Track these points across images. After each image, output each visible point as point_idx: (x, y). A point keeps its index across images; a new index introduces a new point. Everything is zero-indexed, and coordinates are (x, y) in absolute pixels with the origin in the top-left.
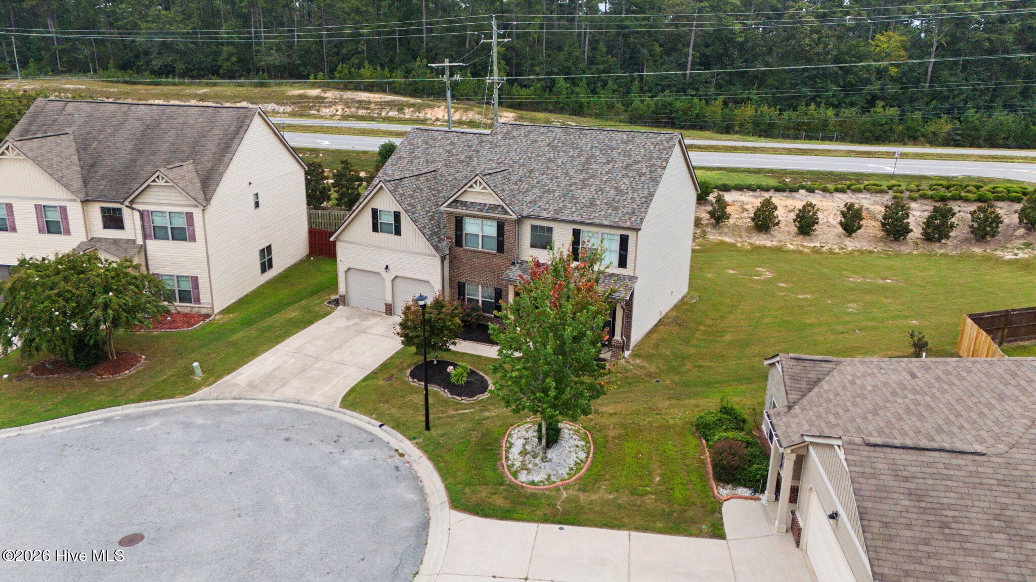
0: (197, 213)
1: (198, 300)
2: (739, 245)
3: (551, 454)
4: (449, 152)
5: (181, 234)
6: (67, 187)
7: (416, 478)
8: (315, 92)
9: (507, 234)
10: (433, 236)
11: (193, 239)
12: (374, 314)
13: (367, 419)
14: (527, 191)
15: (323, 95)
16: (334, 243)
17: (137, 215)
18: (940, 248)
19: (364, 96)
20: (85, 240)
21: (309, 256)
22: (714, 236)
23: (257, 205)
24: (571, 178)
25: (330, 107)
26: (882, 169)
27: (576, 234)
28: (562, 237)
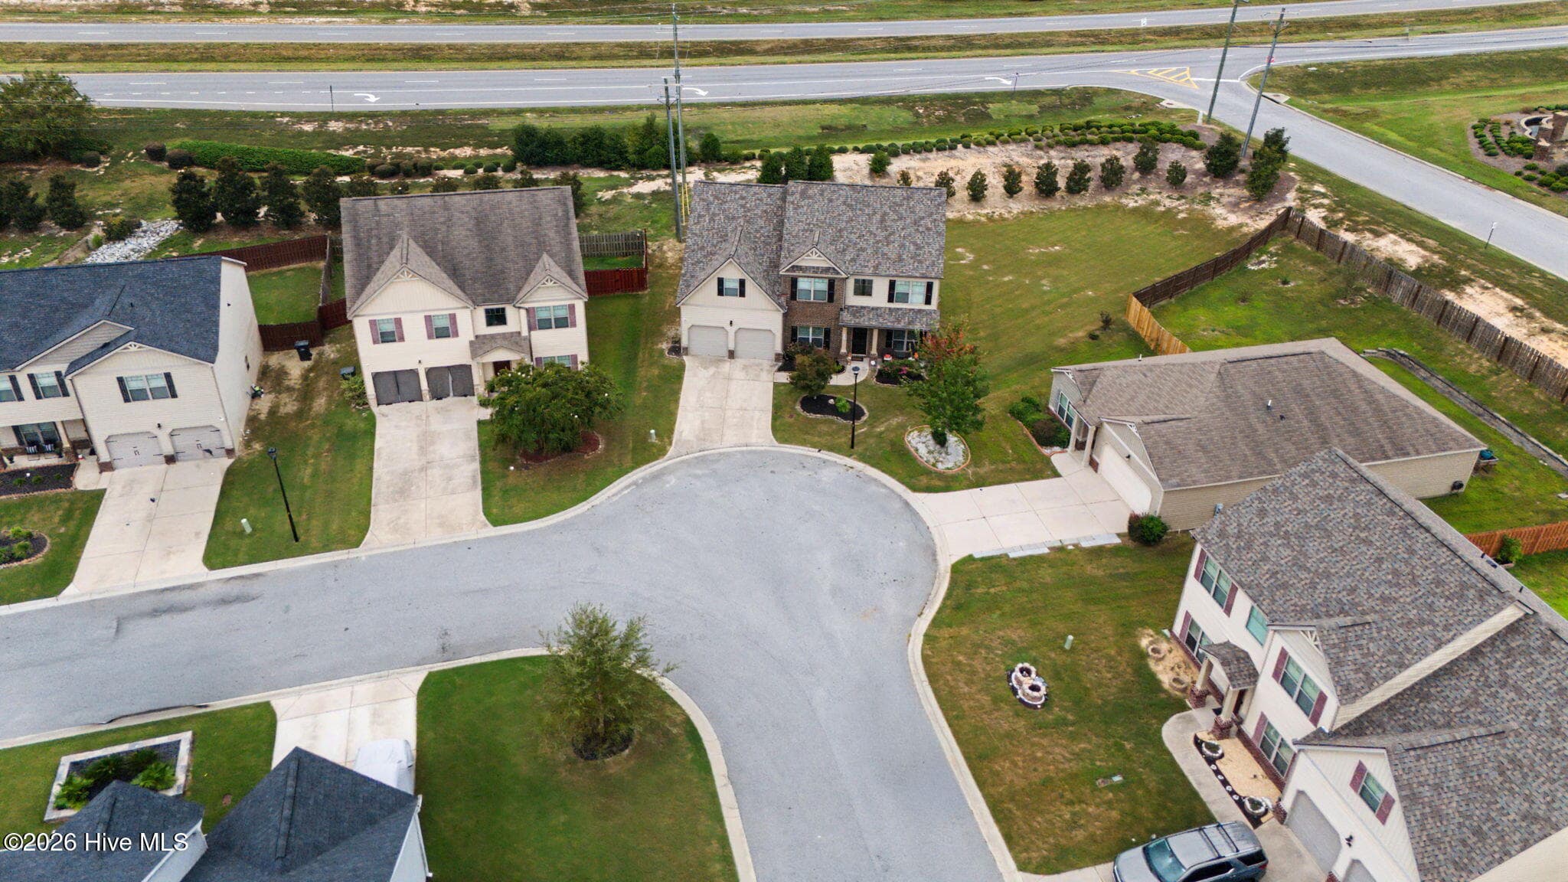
0: (579, 304)
3: (949, 448)
4: (743, 206)
5: (564, 323)
6: (459, 297)
7: (875, 480)
9: (835, 288)
10: (774, 295)
11: (574, 325)
13: (806, 448)
14: (844, 250)
17: (523, 312)
18: (1078, 201)
20: (470, 340)
24: (876, 235)
26: (998, 83)
27: (892, 285)
28: (880, 287)
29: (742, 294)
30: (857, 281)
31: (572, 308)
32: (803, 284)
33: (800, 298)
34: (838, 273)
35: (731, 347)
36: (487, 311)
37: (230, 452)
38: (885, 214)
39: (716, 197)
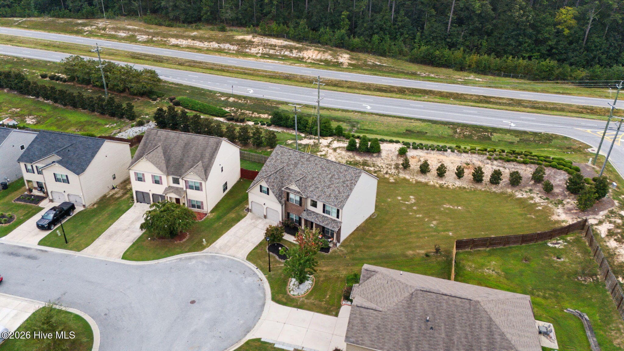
0: (203, 183)
1: (203, 209)
2: (411, 180)
3: (301, 286)
4: (289, 159)
5: (197, 189)
6: (162, 171)
7: (264, 289)
8: (248, 37)
9: (303, 201)
10: (279, 197)
11: (202, 190)
12: (260, 218)
13: (253, 265)
14: (311, 186)
15: (253, 40)
16: (248, 193)
17: (184, 181)
18: (495, 188)
19: (273, 41)
20: (167, 187)
21: (241, 178)
22: (402, 175)
23: (222, 171)
24: (326, 183)
25: (256, 47)
26: (507, 124)
27: (324, 206)
28: (320, 205)
29: (268, 194)
30: (311, 201)
31: (201, 184)
32: (292, 196)
33: (290, 201)
34: (302, 195)
35: (265, 214)
36: (173, 178)
37: (84, 206)
38: (334, 175)
39: (282, 153)
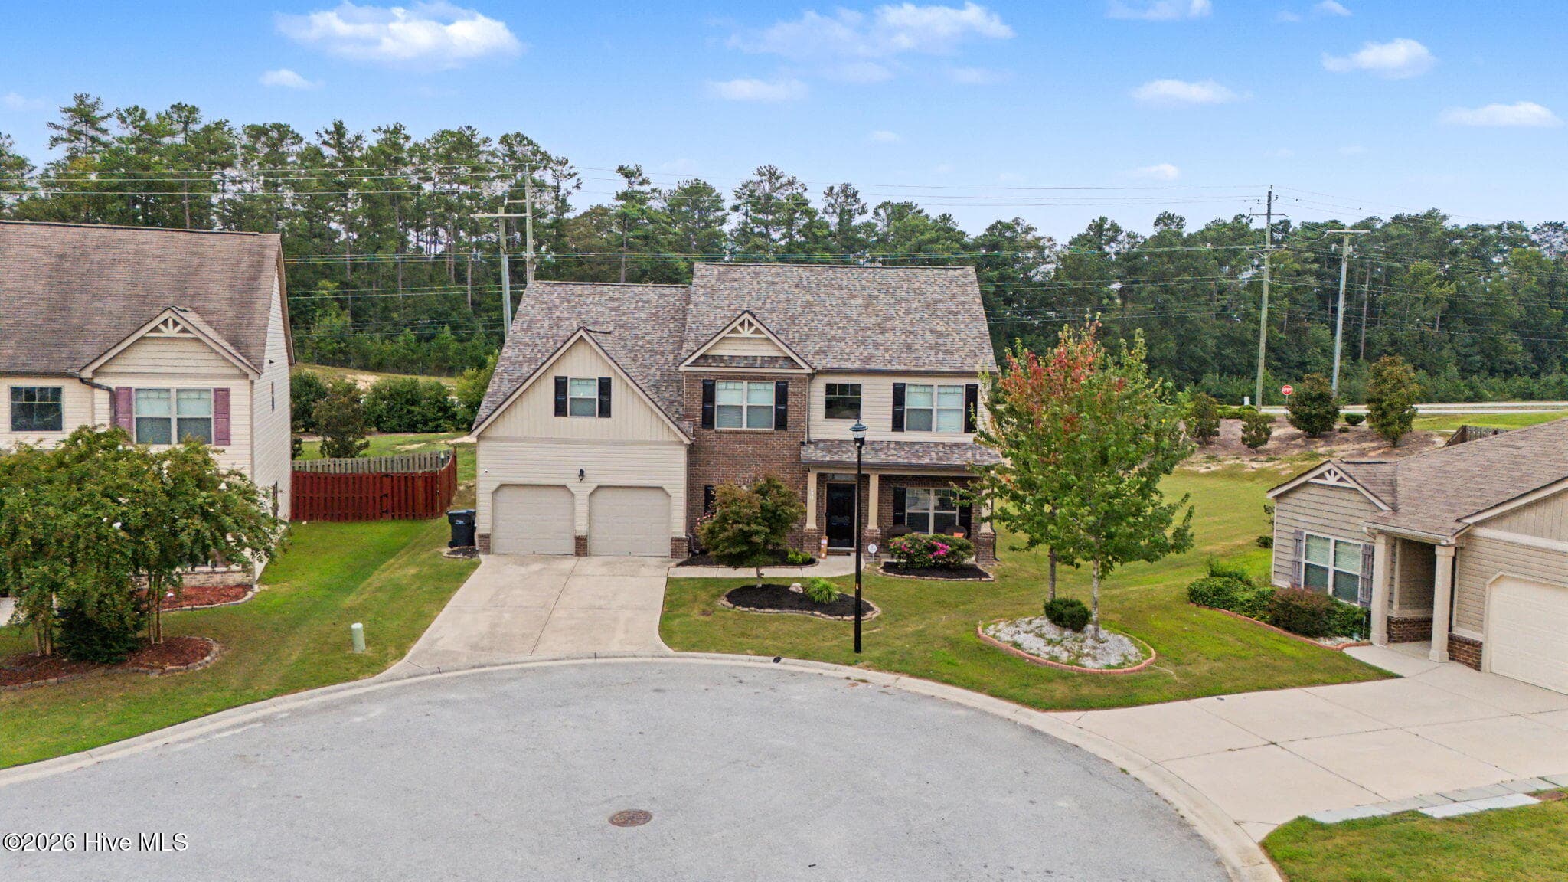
0: (238, 390)
5: (200, 431)
7: (932, 697)
9: (791, 400)
11: (225, 438)
12: (555, 558)
13: (742, 657)
17: (101, 397)
21: (294, 519)
23: (273, 403)
24: (858, 321)
27: (899, 390)
28: (876, 397)
29: (605, 411)
30: (830, 388)
31: (222, 397)
32: (727, 395)
33: (723, 424)
34: (795, 365)
35: (582, 529)
36: (15, 392)
38: (871, 297)
